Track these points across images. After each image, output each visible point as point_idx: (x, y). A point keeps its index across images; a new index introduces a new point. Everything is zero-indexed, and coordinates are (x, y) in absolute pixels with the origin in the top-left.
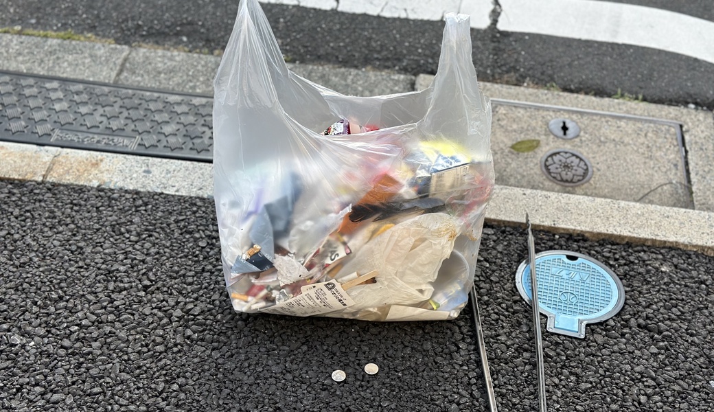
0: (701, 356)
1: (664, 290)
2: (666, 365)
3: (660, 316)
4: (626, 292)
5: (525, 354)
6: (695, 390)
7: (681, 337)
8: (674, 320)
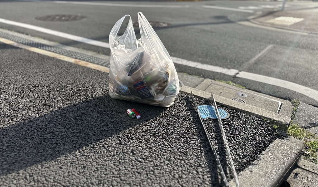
0: (245, 136)
1: (244, 121)
2: (230, 133)
3: (237, 125)
4: (229, 118)
5: (183, 117)
6: (235, 141)
7: (241, 130)
8: (242, 127)
